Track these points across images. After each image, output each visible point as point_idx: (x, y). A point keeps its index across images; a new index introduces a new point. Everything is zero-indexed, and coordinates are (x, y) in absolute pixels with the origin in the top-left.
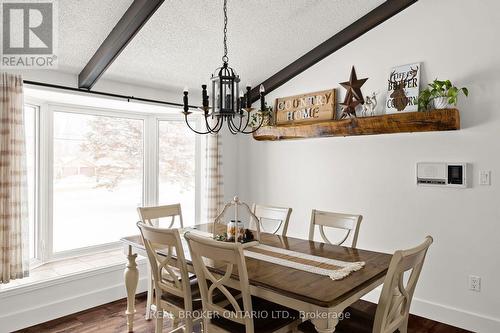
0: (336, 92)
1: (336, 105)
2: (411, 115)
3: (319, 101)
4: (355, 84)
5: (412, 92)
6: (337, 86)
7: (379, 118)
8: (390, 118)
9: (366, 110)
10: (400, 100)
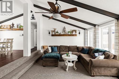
0: (10, 25)
1: (10, 27)
2: (18, 29)
3: (8, 26)
4: (13, 24)
5: (19, 26)
6: (11, 24)
7: (15, 29)
8: (16, 29)
9: (14, 28)
10: (18, 27)
